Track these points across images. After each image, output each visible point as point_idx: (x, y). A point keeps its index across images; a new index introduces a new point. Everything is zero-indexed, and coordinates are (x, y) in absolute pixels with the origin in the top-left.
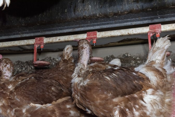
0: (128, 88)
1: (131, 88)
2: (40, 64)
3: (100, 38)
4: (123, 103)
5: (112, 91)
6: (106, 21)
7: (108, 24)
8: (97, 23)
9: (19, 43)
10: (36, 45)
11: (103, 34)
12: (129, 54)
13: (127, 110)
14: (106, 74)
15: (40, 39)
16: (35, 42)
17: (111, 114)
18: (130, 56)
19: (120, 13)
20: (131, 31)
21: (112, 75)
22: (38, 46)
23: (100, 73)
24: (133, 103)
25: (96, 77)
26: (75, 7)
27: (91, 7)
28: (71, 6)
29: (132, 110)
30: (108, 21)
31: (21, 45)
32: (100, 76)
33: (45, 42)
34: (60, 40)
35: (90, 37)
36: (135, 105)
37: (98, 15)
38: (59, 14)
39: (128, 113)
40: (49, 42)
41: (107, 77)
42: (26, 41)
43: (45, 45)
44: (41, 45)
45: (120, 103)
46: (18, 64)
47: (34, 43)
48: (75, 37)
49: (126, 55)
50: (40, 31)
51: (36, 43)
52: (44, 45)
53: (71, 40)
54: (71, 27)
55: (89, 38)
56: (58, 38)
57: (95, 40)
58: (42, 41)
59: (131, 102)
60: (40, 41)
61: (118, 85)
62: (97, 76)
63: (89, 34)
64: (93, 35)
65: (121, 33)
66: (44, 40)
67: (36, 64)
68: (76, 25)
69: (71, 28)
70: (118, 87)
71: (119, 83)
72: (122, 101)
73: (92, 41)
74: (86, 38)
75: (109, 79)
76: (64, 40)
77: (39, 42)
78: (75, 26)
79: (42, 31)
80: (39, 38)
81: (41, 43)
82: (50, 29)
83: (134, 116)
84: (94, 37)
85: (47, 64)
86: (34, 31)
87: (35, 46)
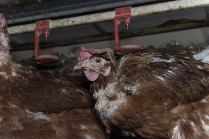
0: (194, 92)
1: (198, 91)
2: (45, 59)
3: (136, 16)
4: (184, 114)
5: (168, 99)
9: (12, 31)
11: (140, 10)
12: (177, 41)
13: (192, 123)
14: (157, 73)
15: (44, 23)
16: (35, 27)
17: (168, 133)
18: (179, 45)
20: (185, 3)
21: (166, 73)
22: (41, 33)
23: (147, 72)
24: (200, 113)
25: (141, 77)
29: (200, 123)
32: (147, 76)
35: (120, 15)
36: (204, 115)
39: (194, 128)
40: (57, 26)
41: (159, 77)
42: (21, 27)
43: (51, 31)
44: (46, 31)
45: (180, 115)
47: (35, 29)
48: (97, 17)
49: (173, 44)
50: (42, 12)
51: (38, 29)
52: (49, 31)
53: (91, 22)
54: (89, 4)
55: (119, 18)
56: (72, 19)
57: (128, 20)
58: (46, 25)
59: (197, 111)
60: (44, 26)
61: (178, 88)
62: (143, 76)
63: (119, 11)
64: (125, 13)
65: (169, 7)
67: (39, 61)
69: (88, 6)
70: (178, 92)
71: (179, 84)
72: (183, 111)
74: (115, 17)
75: (162, 79)
76: (80, 23)
77: (41, 27)
79: (45, 13)
80: (41, 22)
81: (45, 28)
82: (57, 8)
83: (204, 133)
84: (126, 15)
85: (55, 60)
86: (32, 12)
87: (37, 34)
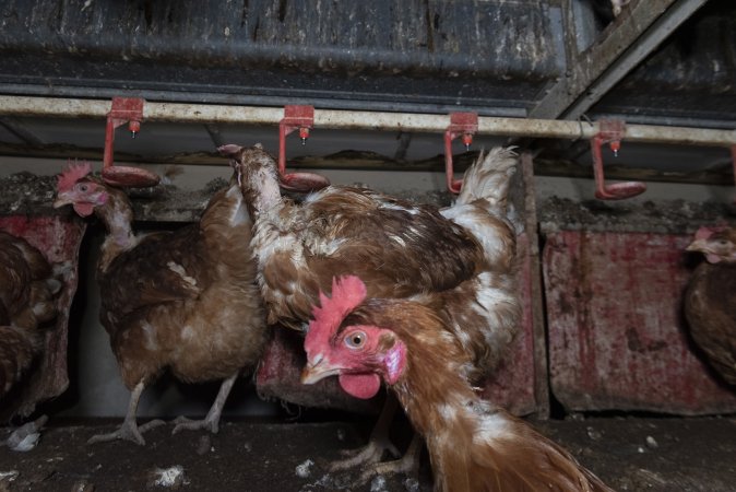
6: (329, 89)
7: (332, 97)
8: (303, 91)
10: (115, 120)
19: (381, 69)
26: (257, 27)
27: (304, 35)
28: (243, 23)
30: (336, 90)
31: (57, 112)
33: (146, 115)
34: (199, 116)
37: (321, 64)
38: (206, 37)
46: (25, 181)
66: (145, 108)
68: (242, 85)
73: (299, 131)
78: (238, 87)
